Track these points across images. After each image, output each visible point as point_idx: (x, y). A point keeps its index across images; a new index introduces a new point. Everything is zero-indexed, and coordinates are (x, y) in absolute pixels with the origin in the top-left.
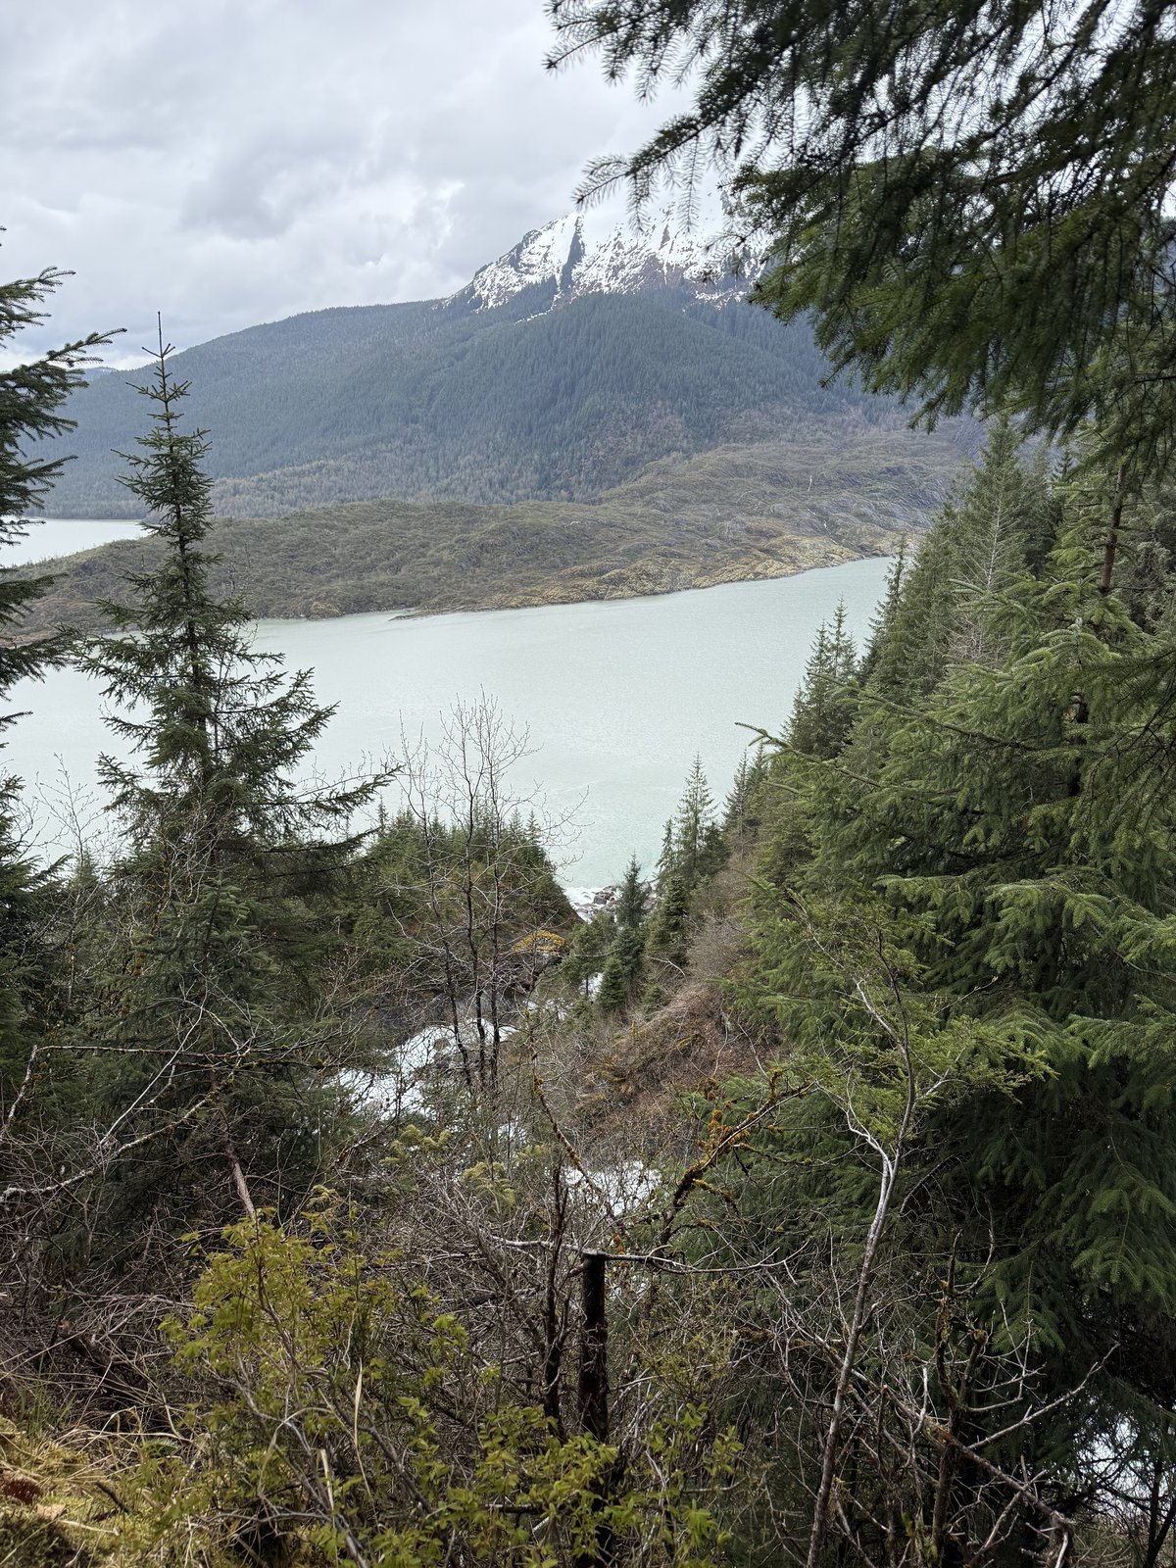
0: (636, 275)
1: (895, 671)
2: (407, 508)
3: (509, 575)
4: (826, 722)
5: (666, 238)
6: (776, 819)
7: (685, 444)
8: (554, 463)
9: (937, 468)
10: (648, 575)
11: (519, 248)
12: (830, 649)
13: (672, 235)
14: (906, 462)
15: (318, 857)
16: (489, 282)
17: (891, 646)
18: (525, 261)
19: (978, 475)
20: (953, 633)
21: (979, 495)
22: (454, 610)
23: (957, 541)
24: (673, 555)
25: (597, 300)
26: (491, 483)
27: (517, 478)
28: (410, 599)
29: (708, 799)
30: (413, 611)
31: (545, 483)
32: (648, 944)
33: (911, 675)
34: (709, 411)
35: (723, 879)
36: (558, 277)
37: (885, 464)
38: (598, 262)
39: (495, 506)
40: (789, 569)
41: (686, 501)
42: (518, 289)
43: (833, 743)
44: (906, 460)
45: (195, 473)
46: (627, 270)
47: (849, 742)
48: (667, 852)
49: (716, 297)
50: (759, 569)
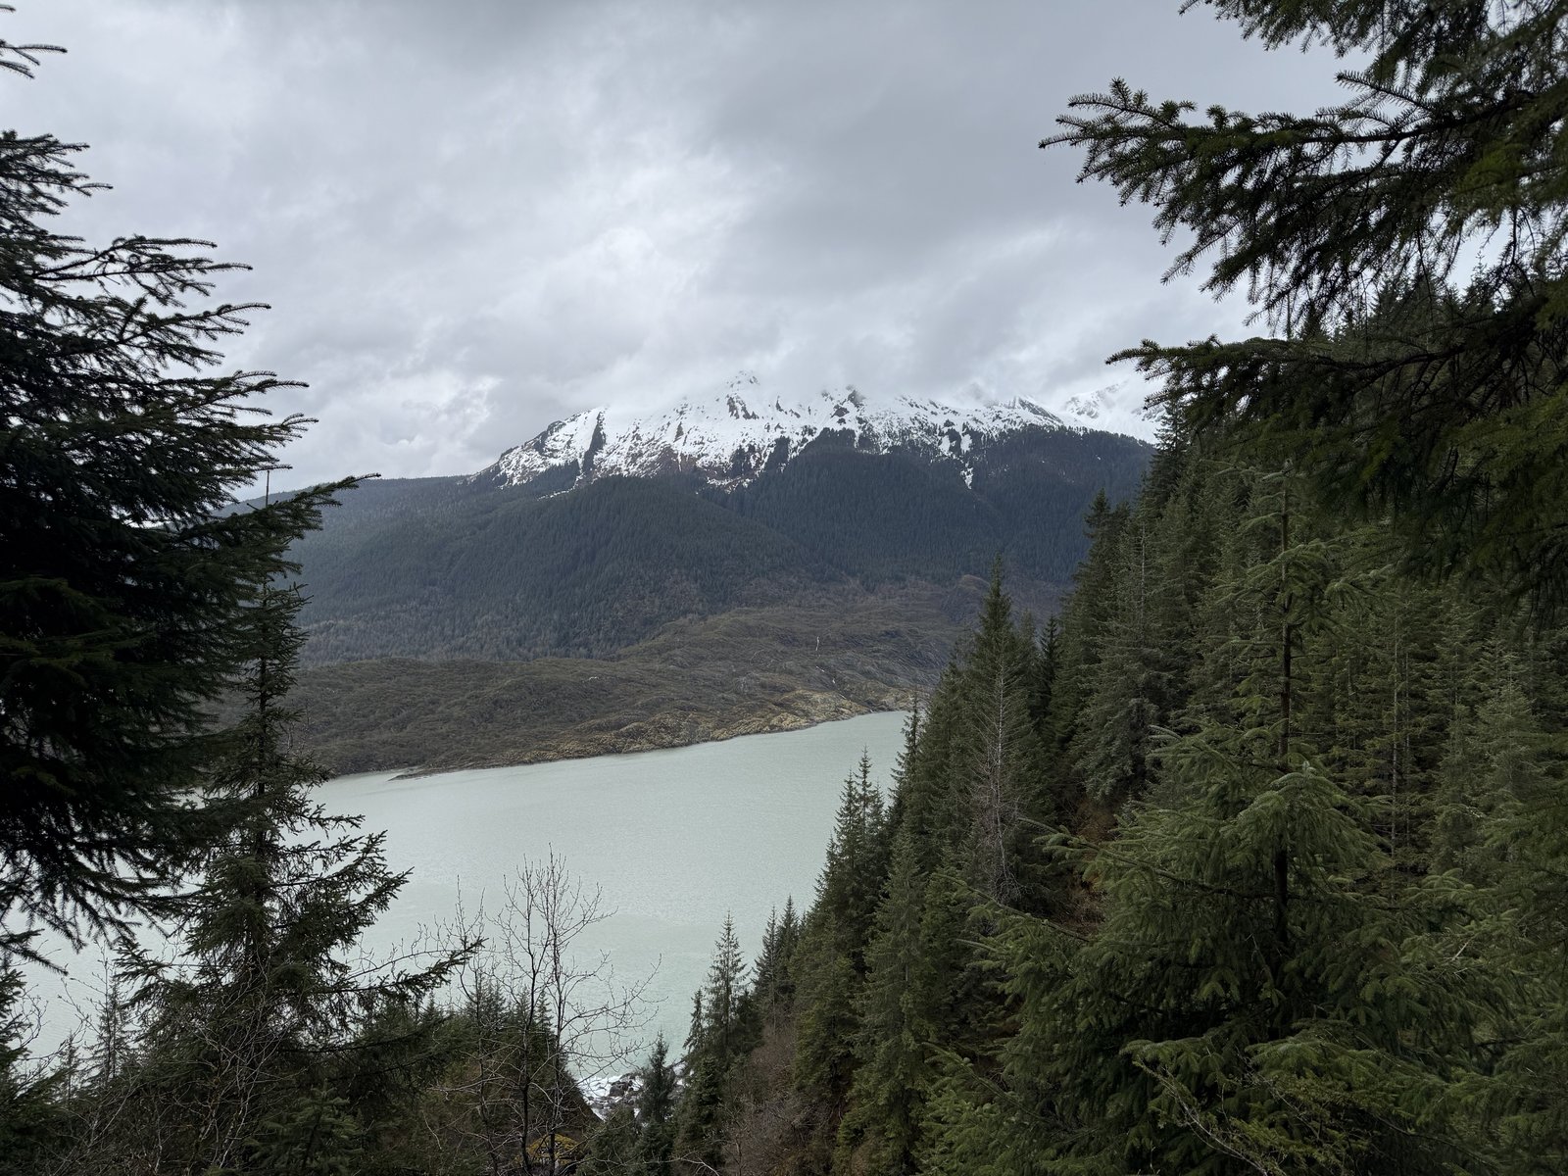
0: (653, 463)
1: (922, 821)
2: (418, 665)
3: (523, 730)
4: (860, 875)
5: (680, 432)
6: (816, 984)
7: (700, 607)
8: (574, 623)
9: (930, 632)
10: (665, 728)
11: (544, 435)
12: (857, 800)
13: (685, 431)
14: (902, 626)
15: (376, 1056)
16: (514, 462)
17: (915, 796)
18: (549, 446)
19: (979, 638)
20: (973, 783)
21: (981, 656)
22: (461, 768)
23: (965, 696)
24: (691, 709)
25: (615, 483)
26: (508, 641)
27: (535, 637)
28: (414, 758)
29: (740, 965)
30: (416, 769)
31: (563, 641)
32: (678, 1142)
33: (937, 825)
34: (722, 578)
35: (760, 1056)
36: (580, 461)
37: (884, 628)
38: (618, 450)
39: (511, 662)
40: (803, 722)
41: (702, 658)
42: (542, 470)
43: (868, 897)
44: (901, 625)
45: (289, 627)
46: (644, 458)
47: (886, 896)
48: (696, 1027)
49: (725, 483)
50: (775, 721)
